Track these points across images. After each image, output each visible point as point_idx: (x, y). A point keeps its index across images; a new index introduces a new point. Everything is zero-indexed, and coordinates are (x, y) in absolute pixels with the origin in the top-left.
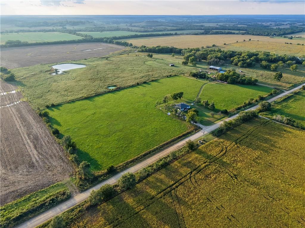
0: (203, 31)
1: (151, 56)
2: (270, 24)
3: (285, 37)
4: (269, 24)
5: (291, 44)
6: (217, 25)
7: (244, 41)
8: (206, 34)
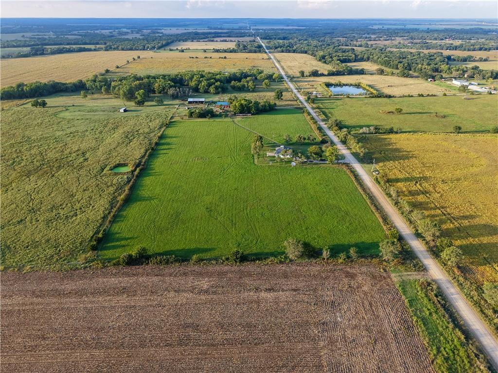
0: (27, 50)
1: (44, 104)
2: (110, 33)
3: (171, 50)
4: (106, 32)
5: (196, 58)
6: (23, 36)
7: (134, 59)
8: (42, 54)
